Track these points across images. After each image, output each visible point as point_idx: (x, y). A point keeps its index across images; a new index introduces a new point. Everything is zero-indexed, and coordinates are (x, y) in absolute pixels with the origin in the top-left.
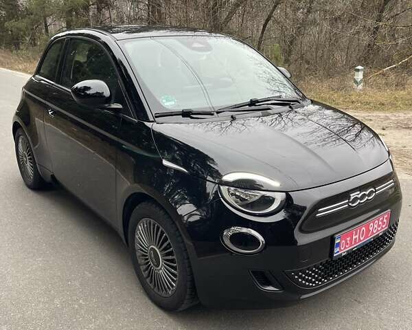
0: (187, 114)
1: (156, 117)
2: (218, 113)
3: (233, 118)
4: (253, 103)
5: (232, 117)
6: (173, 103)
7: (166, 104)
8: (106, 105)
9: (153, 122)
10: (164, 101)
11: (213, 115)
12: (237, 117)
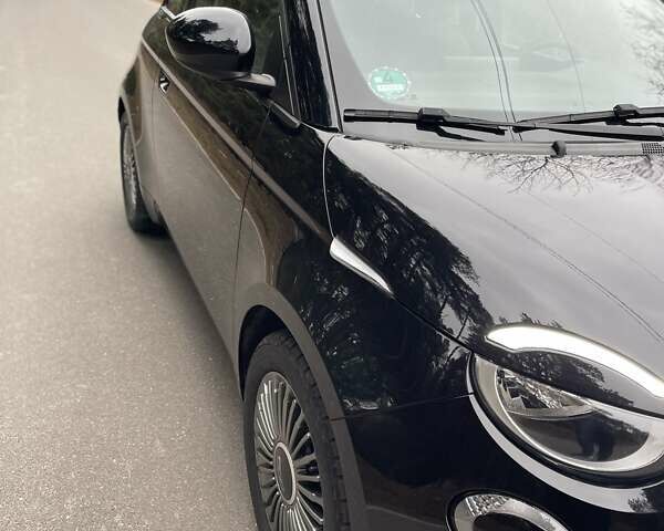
0: (430, 122)
1: (347, 119)
2: (518, 129)
3: (558, 150)
4: (620, 116)
5: (555, 146)
6: (401, 87)
7: (379, 88)
8: (240, 74)
9: (335, 130)
10: (378, 80)
11: (502, 132)
12: (570, 148)
